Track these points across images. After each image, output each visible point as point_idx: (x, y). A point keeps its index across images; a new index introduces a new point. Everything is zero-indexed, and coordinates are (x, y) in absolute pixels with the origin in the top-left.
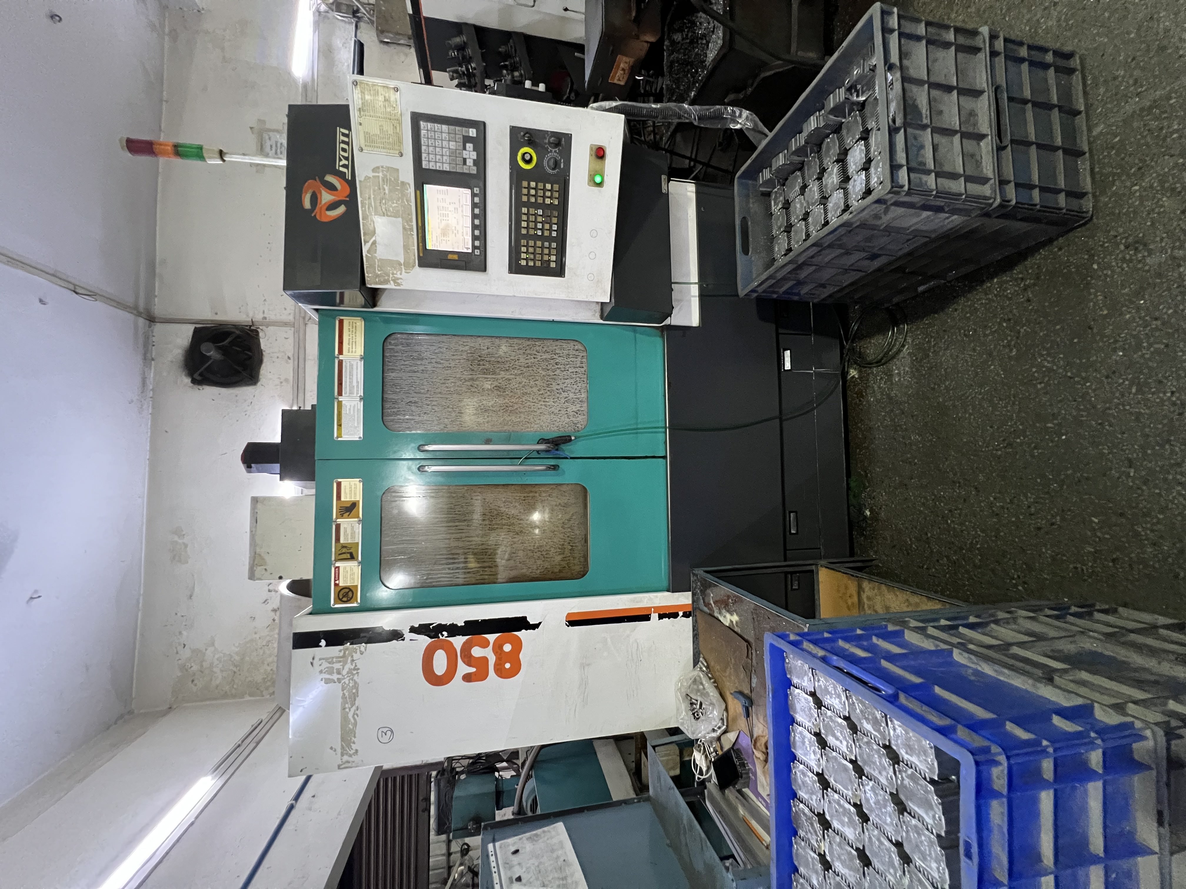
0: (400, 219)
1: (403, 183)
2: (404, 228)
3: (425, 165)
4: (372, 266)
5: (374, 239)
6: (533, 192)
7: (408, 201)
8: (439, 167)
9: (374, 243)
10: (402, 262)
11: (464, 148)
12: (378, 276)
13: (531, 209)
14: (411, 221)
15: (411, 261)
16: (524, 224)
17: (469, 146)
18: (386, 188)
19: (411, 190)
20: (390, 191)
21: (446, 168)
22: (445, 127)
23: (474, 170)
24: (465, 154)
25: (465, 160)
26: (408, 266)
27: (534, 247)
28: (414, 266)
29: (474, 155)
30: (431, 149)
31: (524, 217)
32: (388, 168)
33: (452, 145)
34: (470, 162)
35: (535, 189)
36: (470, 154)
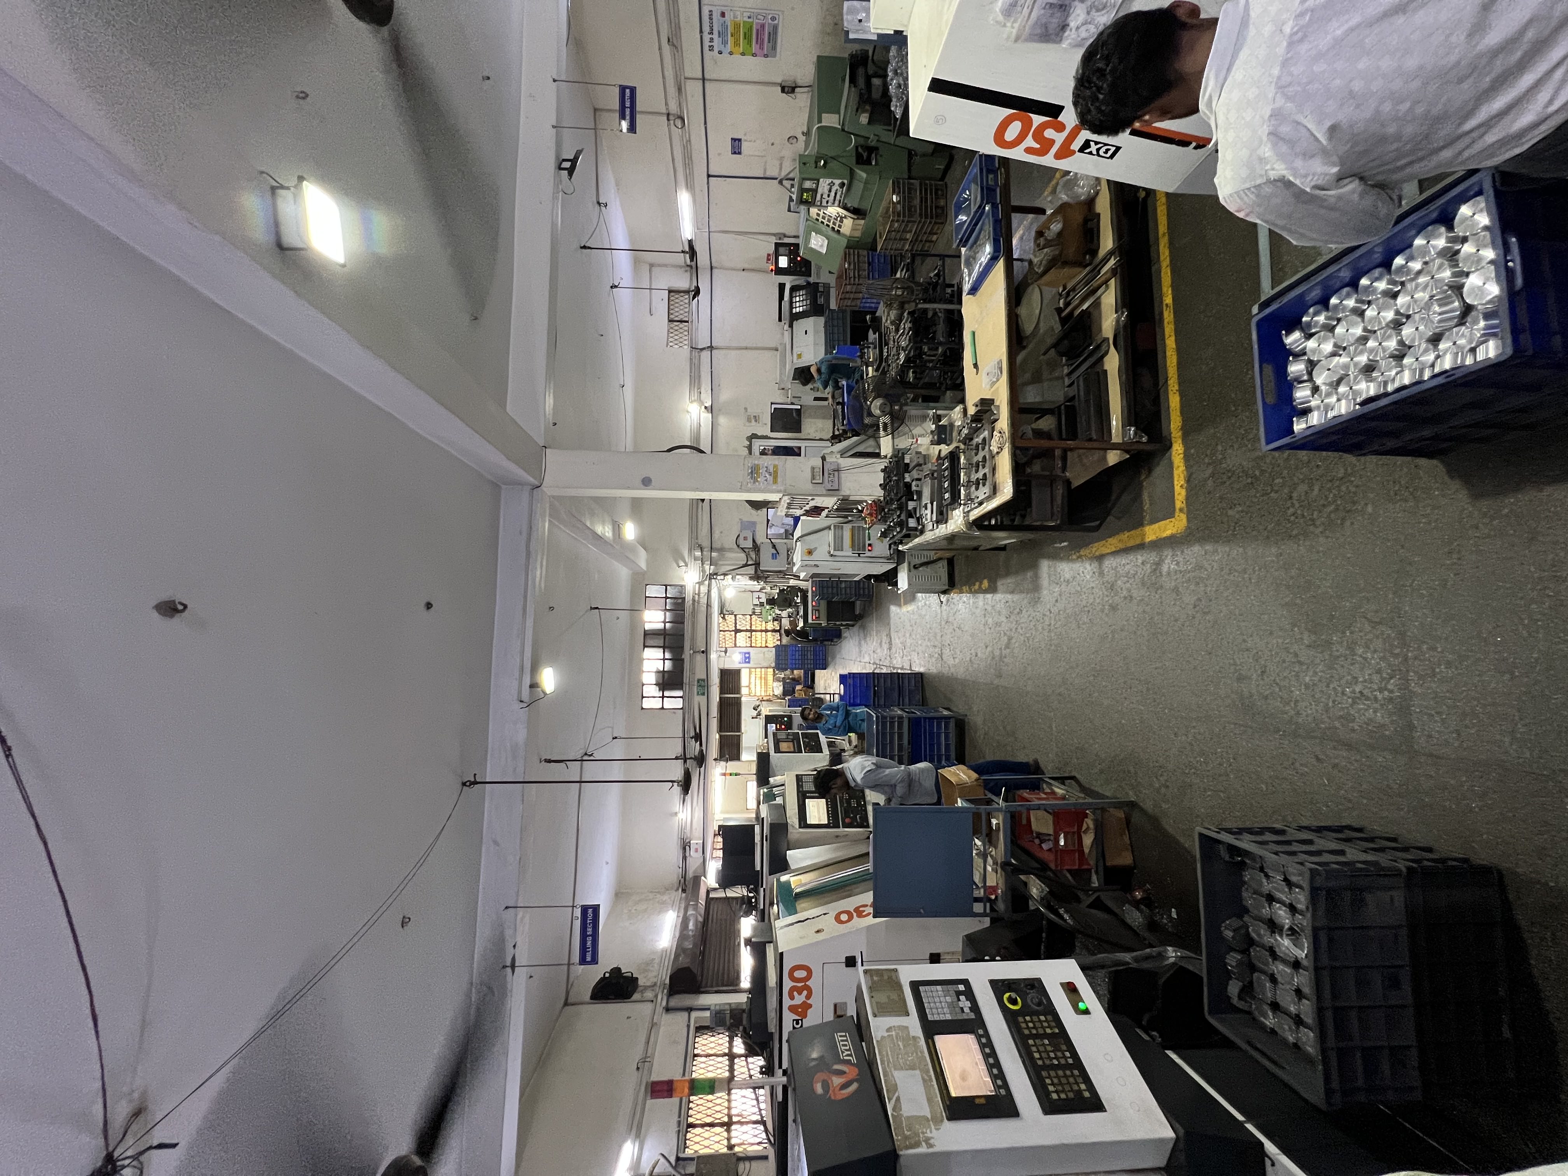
0: (918, 1072)
1: (913, 1037)
2: (924, 1080)
3: (930, 1018)
4: (899, 1127)
5: (896, 1095)
6: (1031, 1025)
7: (922, 1052)
8: (942, 1017)
9: (898, 1099)
10: (929, 1117)
11: (959, 1000)
12: (906, 1138)
13: (1037, 1041)
14: (928, 1071)
15: (939, 1115)
16: (1037, 1055)
17: (962, 998)
18: (900, 1043)
19: (922, 1042)
20: (904, 1046)
21: (948, 1017)
22: (939, 988)
23: (972, 1016)
24: (961, 1004)
25: (962, 1009)
26: (938, 1122)
27: (1057, 1077)
28: (942, 1121)
29: (968, 1004)
30: (932, 1005)
31: (1034, 1049)
32: (899, 1027)
33: (948, 999)
34: (967, 1010)
35: (1032, 1021)
36: (965, 1003)
